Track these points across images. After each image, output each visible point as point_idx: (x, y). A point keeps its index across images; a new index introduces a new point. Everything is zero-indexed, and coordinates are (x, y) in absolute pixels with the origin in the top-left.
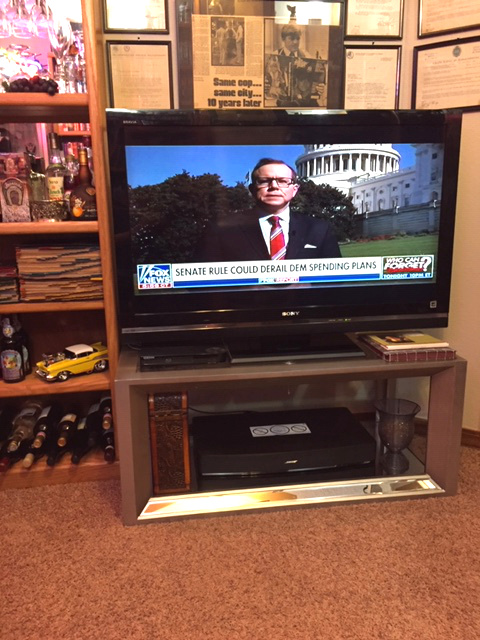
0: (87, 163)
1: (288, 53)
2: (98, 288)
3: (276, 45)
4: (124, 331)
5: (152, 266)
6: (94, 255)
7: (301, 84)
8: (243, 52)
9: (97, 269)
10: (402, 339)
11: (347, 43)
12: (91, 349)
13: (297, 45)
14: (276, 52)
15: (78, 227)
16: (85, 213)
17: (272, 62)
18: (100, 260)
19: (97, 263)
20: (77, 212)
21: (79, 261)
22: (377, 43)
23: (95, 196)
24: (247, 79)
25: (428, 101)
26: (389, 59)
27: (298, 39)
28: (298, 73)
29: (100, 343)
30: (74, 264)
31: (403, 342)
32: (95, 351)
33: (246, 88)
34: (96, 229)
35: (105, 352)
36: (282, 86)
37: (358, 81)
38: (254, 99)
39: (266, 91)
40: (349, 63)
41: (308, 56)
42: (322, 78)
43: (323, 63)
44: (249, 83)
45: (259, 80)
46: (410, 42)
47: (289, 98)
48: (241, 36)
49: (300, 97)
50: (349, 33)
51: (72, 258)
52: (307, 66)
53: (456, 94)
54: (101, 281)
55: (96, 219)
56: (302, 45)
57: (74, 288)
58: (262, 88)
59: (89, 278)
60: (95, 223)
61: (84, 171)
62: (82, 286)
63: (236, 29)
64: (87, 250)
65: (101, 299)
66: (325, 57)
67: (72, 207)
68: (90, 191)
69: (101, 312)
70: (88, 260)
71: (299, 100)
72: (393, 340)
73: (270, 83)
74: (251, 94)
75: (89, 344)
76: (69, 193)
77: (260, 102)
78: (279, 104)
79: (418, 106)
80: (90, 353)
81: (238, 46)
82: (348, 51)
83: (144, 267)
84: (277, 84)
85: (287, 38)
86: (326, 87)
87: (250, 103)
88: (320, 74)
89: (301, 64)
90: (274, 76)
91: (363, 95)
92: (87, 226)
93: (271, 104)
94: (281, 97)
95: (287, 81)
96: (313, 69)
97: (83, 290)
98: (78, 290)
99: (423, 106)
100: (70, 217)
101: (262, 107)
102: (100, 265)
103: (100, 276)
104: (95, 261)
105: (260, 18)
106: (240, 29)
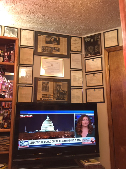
0: (10, 113)
1: (59, 89)
2: (8, 147)
3: (56, 87)
4: (14, 160)
5: (23, 141)
6: (8, 138)
7: (62, 95)
8: (49, 89)
9: (8, 142)
10: (88, 161)
11: (71, 87)
12: (3, 166)
13: (61, 88)
14: (56, 89)
15: (5, 130)
16: (7, 127)
17: (55, 91)
19: (9, 140)
20: (5, 126)
21: (4, 140)
22: (78, 88)
23: (11, 122)
24: (50, 94)
25: (90, 100)
26: (81, 91)
27: (61, 86)
28: (61, 93)
29: (6, 163)
30: (2, 140)
31: (89, 162)
33: (49, 96)
34: (10, 131)
35: (7, 166)
36: (57, 96)
37: (74, 95)
38: (51, 98)
39: (54, 97)
40: (72, 91)
41: (63, 90)
42: (66, 94)
43: (66, 91)
44: (50, 95)
45: (52, 94)
46: (85, 88)
49: (61, 98)
50: (72, 85)
53: (95, 99)
54: (9, 145)
55: (10, 128)
56: (62, 88)
57: (1, 147)
58: (53, 96)
59: (6, 144)
61: (9, 116)
62: (3, 147)
64: (6, 136)
65: (8, 150)
66: (67, 90)
68: (9, 121)
69: (8, 154)
70: (6, 139)
71: (61, 99)
72: (86, 161)
73: (55, 95)
74: (50, 97)
76: (4, 121)
77: (52, 99)
78: (57, 100)
79: (88, 101)
81: (48, 87)
82: (72, 89)
84: (56, 95)
85: (59, 86)
86: (67, 96)
87: (50, 99)
88: (66, 93)
89: (61, 91)
90: (56, 94)
91: (76, 98)
92: (7, 130)
93: (55, 99)
94: (57, 98)
95: (59, 95)
96: (64, 92)
99: (89, 101)
100: (3, 127)
101: (53, 100)
102: (9, 141)
103: (9, 144)
104: (8, 139)
105: (53, 82)
106: (48, 84)
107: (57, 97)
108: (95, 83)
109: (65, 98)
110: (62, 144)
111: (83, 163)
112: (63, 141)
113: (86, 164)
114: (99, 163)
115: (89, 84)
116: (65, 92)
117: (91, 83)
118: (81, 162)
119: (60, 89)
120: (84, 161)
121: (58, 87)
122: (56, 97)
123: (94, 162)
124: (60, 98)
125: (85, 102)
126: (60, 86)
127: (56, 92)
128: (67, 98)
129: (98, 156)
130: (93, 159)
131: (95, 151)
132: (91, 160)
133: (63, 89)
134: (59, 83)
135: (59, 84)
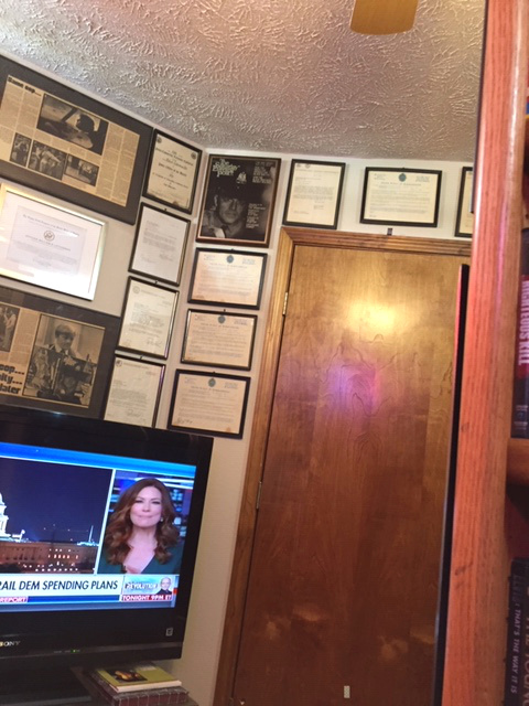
1: (58, 350)
3: (48, 339)
7: (67, 380)
8: (11, 339)
10: (133, 674)
11: (117, 352)
13: (70, 344)
14: (47, 346)
17: (40, 354)
22: (144, 358)
24: (10, 365)
25: (183, 418)
26: (154, 374)
27: (72, 339)
28: (65, 371)
31: (135, 679)
33: (7, 373)
36: (46, 378)
37: (122, 388)
38: (13, 385)
39: (28, 380)
40: (116, 369)
41: (78, 356)
42: (88, 379)
43: (92, 366)
44: (11, 369)
45: (23, 368)
46: (174, 364)
47: (52, 391)
48: (13, 323)
49: (63, 392)
50: (121, 344)
52: (76, 365)
53: (208, 418)
56: (74, 346)
58: (25, 376)
63: (9, 317)
66: (95, 361)
71: (62, 395)
72: (124, 677)
73: (34, 373)
74: (10, 380)
77: (19, 389)
78: (39, 395)
79: (174, 422)
81: (7, 332)
82: (117, 359)
84: (42, 376)
85: (61, 336)
86: (91, 388)
87: (7, 389)
88: (88, 375)
89: (69, 362)
90: (41, 367)
91: (127, 400)
93: (31, 393)
94: (43, 389)
95: (53, 374)
96: (82, 369)
99: (179, 421)
101: (20, 394)
105: (37, 313)
106: (13, 317)
107: (42, 382)
108: (218, 353)
109: (80, 392)
110: (30, 599)
111: (108, 685)
112: (36, 585)
113: (122, 689)
114: (178, 683)
115: (195, 351)
116: (86, 367)
117: (203, 352)
118: (102, 678)
119: (63, 351)
120: (112, 673)
121: (55, 341)
122: (39, 381)
123: (155, 680)
124: (59, 392)
125: (162, 425)
126: (66, 338)
127: (43, 358)
128: (89, 394)
129: (177, 653)
130: (153, 668)
131: (169, 633)
132: (143, 670)
133: (78, 350)
134: (66, 324)
135: (65, 327)
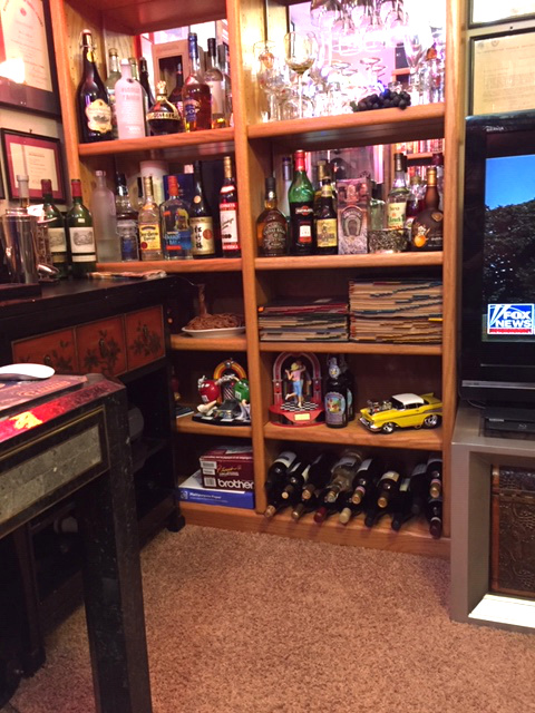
0: (436, 183)
2: (435, 330)
4: (465, 383)
5: (508, 306)
6: (434, 292)
9: (437, 308)
12: (421, 401)
15: (419, 258)
16: (428, 242)
18: (441, 297)
19: (437, 301)
20: (419, 241)
21: (416, 298)
23: (442, 222)
29: (431, 394)
30: (410, 301)
32: (426, 403)
34: (440, 260)
35: (439, 405)
51: (409, 295)
54: (441, 323)
55: (441, 249)
57: (409, 329)
59: (426, 318)
60: (439, 254)
61: (431, 193)
62: (417, 327)
64: (427, 285)
65: (439, 343)
67: (413, 236)
68: (436, 217)
69: (438, 359)
70: (427, 297)
75: (419, 394)
76: (411, 220)
80: (420, 405)
83: (498, 306)
92: (430, 257)
97: (419, 332)
98: (413, 331)
100: (411, 248)
102: (441, 303)
103: (441, 316)
104: (435, 298)
